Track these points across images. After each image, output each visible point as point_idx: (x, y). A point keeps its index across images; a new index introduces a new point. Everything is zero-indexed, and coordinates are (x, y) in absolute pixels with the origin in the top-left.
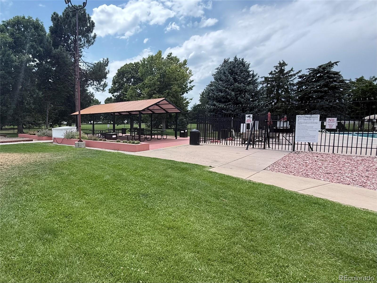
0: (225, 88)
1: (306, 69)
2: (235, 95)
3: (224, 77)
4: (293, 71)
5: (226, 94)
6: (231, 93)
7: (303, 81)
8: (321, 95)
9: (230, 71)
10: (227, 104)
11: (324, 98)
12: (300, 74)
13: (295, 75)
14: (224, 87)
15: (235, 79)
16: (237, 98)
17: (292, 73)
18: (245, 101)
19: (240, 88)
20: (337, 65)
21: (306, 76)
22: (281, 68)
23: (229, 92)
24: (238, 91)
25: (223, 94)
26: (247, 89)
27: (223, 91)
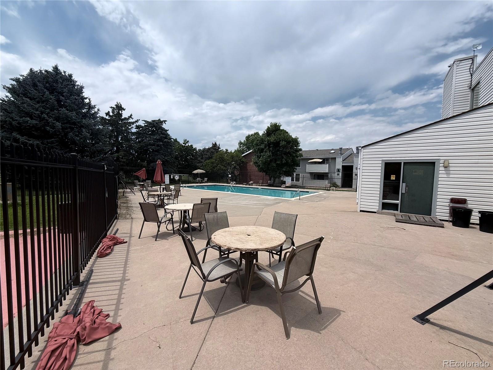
0: (38, 112)
1: (142, 121)
2: (62, 129)
3: (33, 92)
4: (131, 118)
5: (43, 123)
6: (54, 123)
7: (140, 132)
8: (157, 149)
9: (47, 85)
10: (47, 142)
11: (160, 152)
12: (138, 124)
13: (133, 123)
14: (37, 110)
15: (59, 101)
16: (66, 134)
17: (131, 120)
18: (82, 140)
19: (70, 118)
20: (166, 124)
21: (142, 127)
22: (119, 112)
23: (50, 120)
24: (66, 123)
25: (34, 122)
26: (84, 124)
27: (34, 116)
